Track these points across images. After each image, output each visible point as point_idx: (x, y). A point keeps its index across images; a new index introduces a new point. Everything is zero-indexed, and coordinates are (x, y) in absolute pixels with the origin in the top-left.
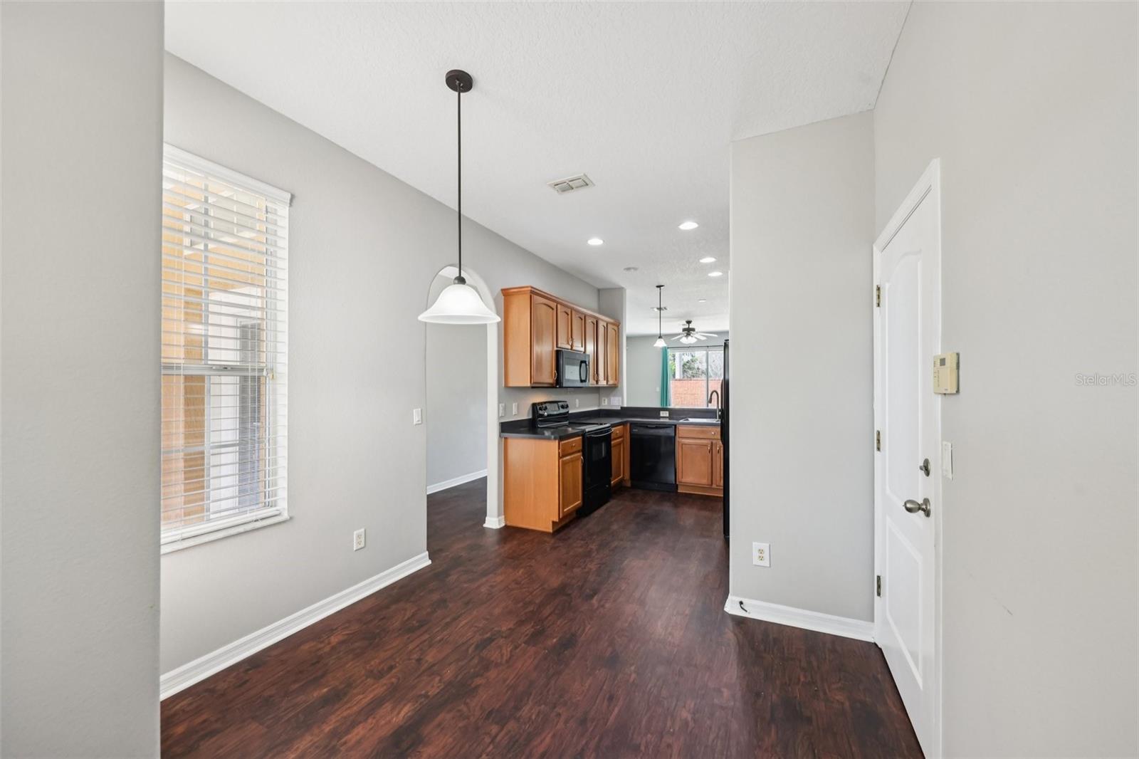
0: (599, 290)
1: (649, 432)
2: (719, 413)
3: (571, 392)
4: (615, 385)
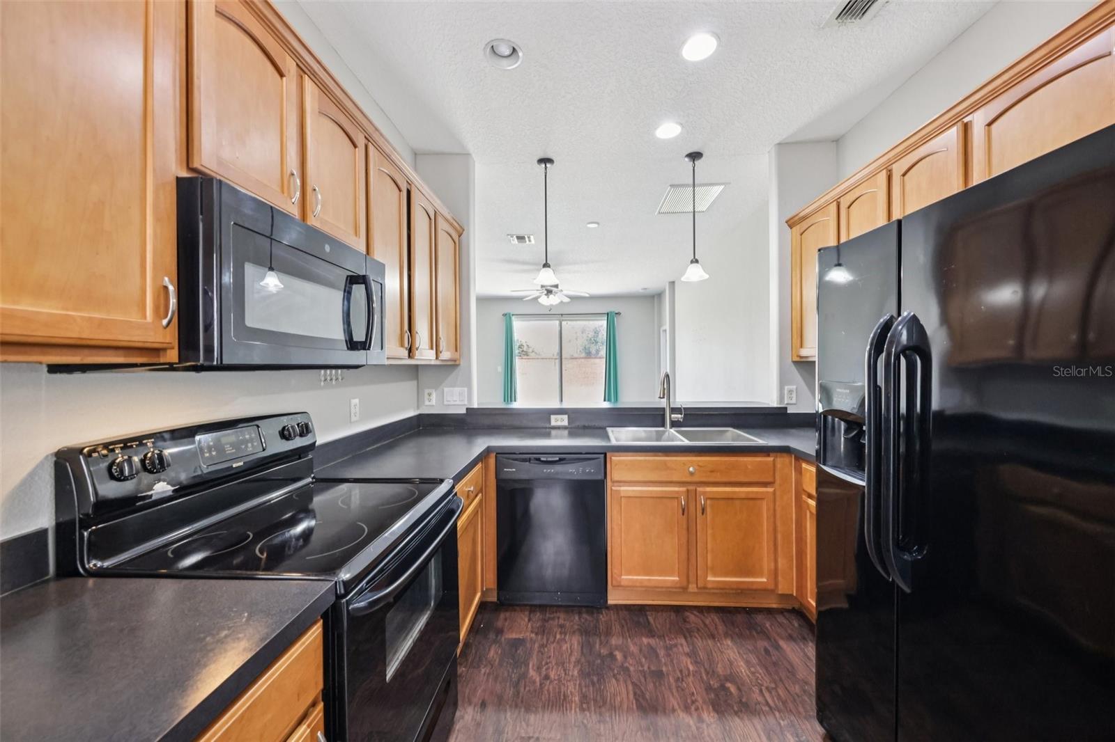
1: (543, 471)
2: (673, 416)
3: (334, 382)
4: (455, 361)
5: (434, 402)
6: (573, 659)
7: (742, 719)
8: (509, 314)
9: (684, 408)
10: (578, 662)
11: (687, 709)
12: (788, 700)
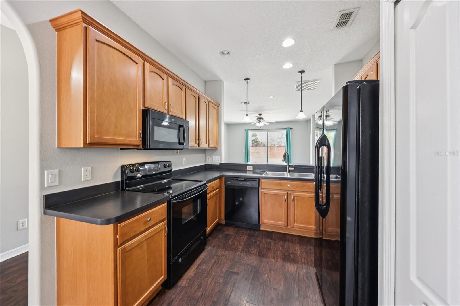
0: (205, 82)
1: (239, 183)
2: (290, 168)
3: (178, 153)
4: (216, 148)
5: (210, 161)
6: (243, 241)
7: (290, 263)
8: (247, 129)
9: (294, 165)
10: (245, 242)
11: (274, 258)
12: (310, 262)
